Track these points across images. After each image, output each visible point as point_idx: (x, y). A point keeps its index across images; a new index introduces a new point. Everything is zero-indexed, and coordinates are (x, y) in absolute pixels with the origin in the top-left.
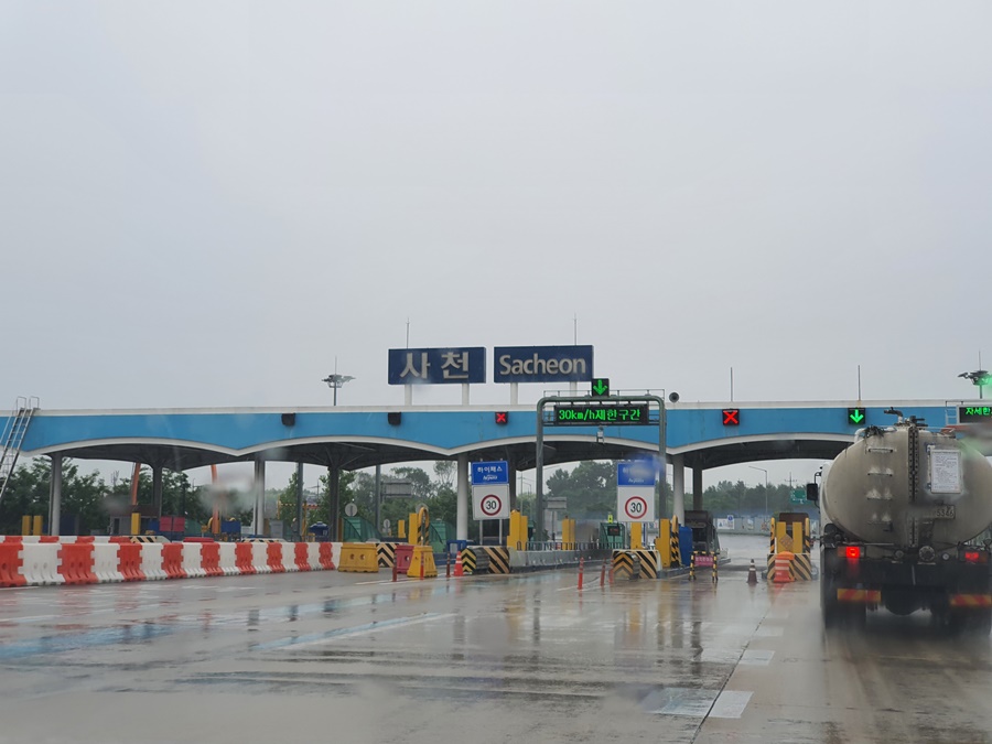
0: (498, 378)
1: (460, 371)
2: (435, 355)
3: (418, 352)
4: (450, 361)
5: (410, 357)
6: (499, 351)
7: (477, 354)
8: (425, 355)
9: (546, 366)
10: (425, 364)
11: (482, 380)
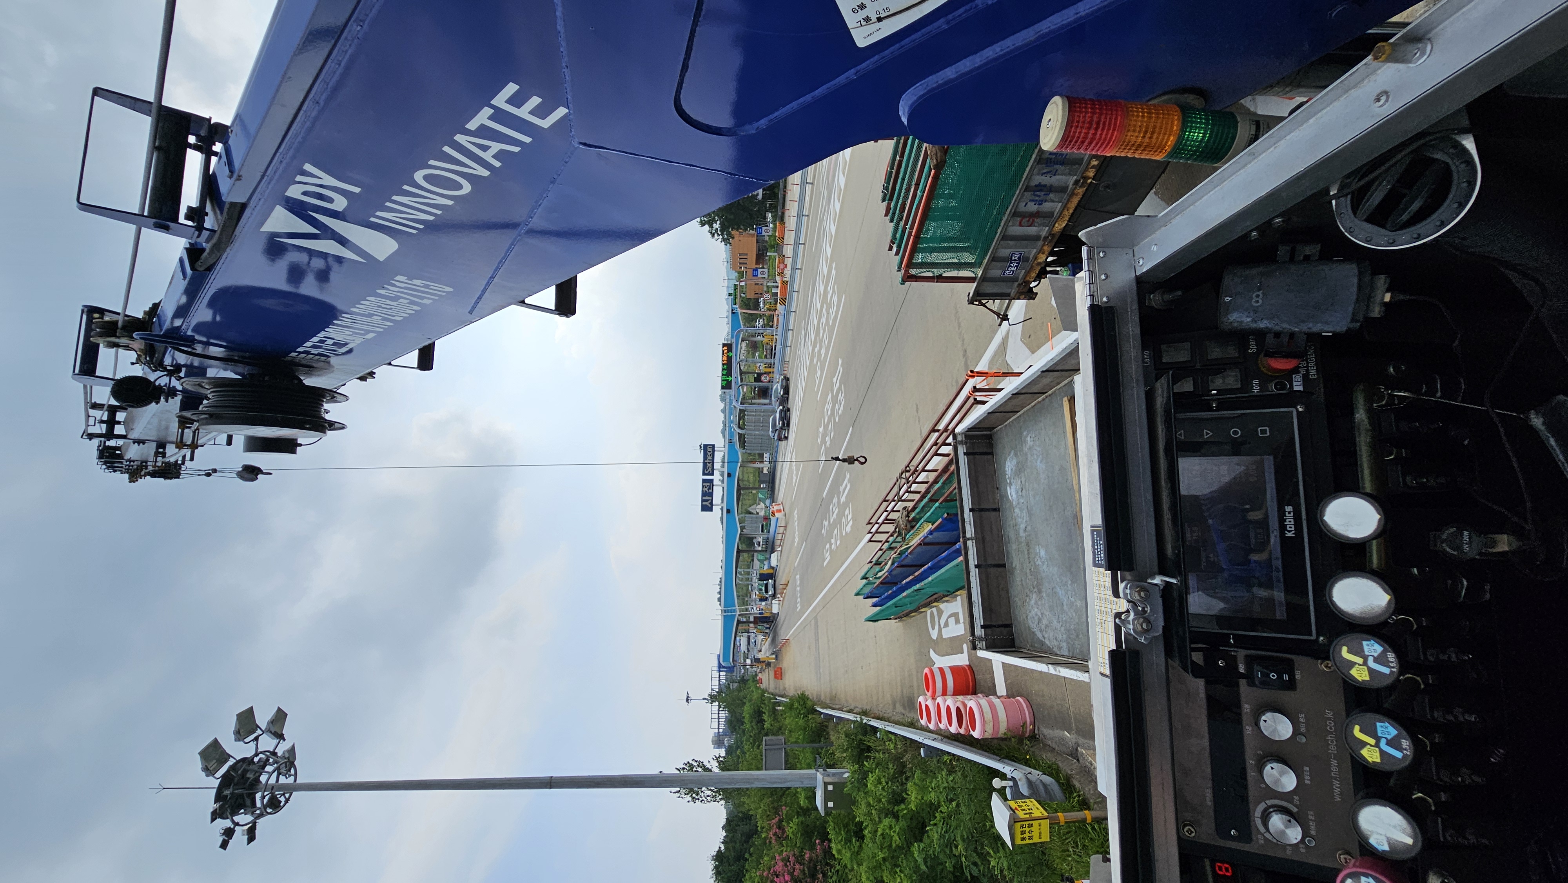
0: (712, 474)
1: (710, 486)
2: (704, 494)
3: (703, 501)
4: (706, 489)
5: (704, 503)
6: (704, 474)
7: (704, 481)
8: (704, 498)
9: (710, 458)
10: (707, 498)
11: (713, 480)
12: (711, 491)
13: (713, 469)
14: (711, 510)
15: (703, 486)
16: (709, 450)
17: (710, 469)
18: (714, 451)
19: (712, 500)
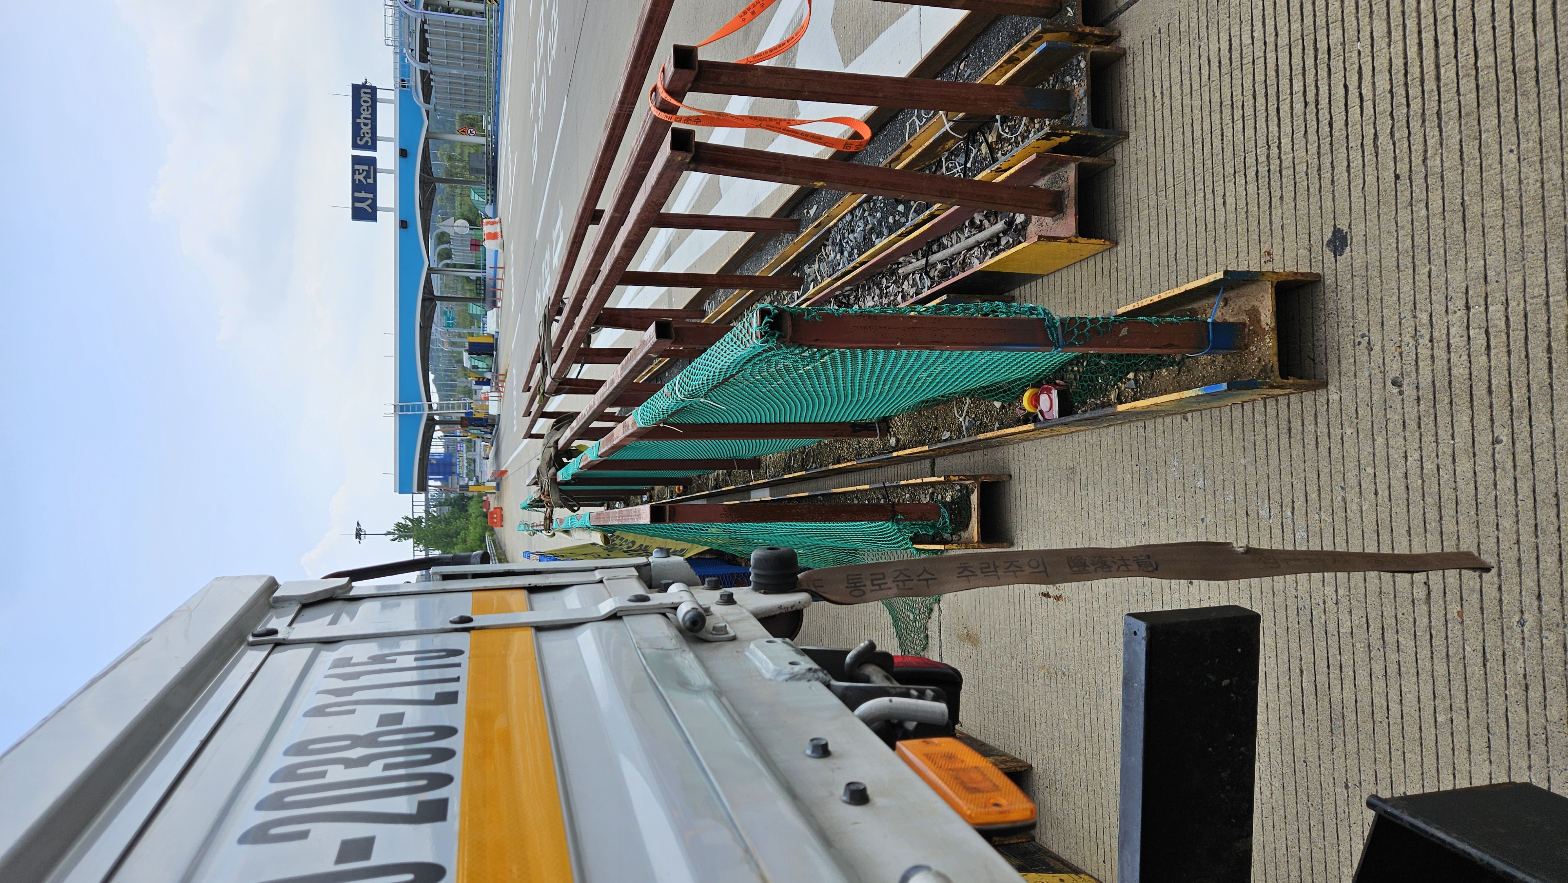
0: (373, 148)
1: (368, 172)
2: (357, 187)
3: (355, 200)
4: (361, 177)
5: (357, 205)
6: (355, 146)
7: (356, 160)
8: (357, 195)
9: (366, 114)
10: (363, 195)
11: (374, 159)
12: (370, 181)
13: (374, 138)
14: (373, 218)
15: (354, 171)
16: (365, 97)
17: (367, 138)
18: (374, 101)
19: (374, 200)
